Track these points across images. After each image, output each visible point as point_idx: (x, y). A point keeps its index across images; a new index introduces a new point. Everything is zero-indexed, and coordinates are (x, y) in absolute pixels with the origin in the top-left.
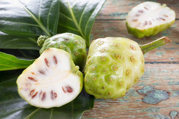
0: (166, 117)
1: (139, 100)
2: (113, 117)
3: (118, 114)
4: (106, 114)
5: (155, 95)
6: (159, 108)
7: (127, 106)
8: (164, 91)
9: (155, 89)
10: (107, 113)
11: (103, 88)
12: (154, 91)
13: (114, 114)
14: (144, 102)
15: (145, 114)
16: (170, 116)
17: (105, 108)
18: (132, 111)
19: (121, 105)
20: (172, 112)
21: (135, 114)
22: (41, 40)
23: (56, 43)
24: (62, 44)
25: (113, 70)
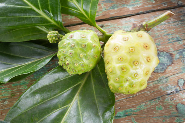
0: (176, 87)
5: (160, 59)
6: (167, 77)
8: (167, 52)
9: (159, 52)
15: (158, 88)
16: (179, 86)
20: (180, 80)
21: (149, 88)
22: (52, 39)
23: (75, 52)
24: (81, 52)
25: (135, 77)
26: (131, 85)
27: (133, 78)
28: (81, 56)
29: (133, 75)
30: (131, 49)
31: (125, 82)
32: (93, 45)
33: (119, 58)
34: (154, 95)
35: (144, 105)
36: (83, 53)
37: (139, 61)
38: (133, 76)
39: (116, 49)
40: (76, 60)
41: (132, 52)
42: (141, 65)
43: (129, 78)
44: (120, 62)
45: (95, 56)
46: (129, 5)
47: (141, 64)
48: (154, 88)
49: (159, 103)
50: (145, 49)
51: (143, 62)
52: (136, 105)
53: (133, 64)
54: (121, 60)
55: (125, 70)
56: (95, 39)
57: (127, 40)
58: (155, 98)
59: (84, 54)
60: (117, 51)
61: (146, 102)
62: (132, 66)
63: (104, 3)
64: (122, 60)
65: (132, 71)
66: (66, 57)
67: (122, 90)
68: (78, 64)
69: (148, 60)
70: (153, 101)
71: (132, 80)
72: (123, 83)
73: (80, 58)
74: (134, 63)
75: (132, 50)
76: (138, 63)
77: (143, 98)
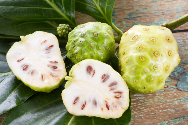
1: (173, 86)
2: (153, 113)
3: (157, 108)
4: (146, 110)
5: (186, 78)
7: (163, 97)
9: (185, 70)
10: (146, 108)
11: (144, 88)
12: (185, 72)
13: (153, 109)
14: (179, 89)
15: (183, 106)
17: (143, 102)
18: (170, 104)
19: (157, 95)
21: (173, 106)
22: (62, 32)
23: (86, 41)
24: (92, 41)
25: (154, 70)
26: (149, 79)
27: (151, 70)
28: (92, 44)
29: (152, 67)
30: (151, 39)
31: (142, 74)
32: (106, 35)
33: (138, 47)
34: (179, 113)
35: (167, 124)
36: (95, 42)
37: (160, 53)
38: (152, 69)
39: (135, 38)
40: (86, 49)
41: (153, 42)
42: (162, 57)
43: (148, 70)
44: (138, 51)
45: (108, 48)
46: (153, 23)
47: (162, 55)
48: (178, 106)
49: (185, 122)
50: (167, 42)
51: (164, 55)
52: (158, 123)
53: (153, 55)
54: (139, 49)
55: (144, 60)
56: (109, 31)
57: (148, 31)
58: (179, 116)
59: (95, 44)
60: (136, 40)
61: (169, 120)
62: (152, 56)
63: (126, 21)
64: (141, 48)
65: (151, 61)
66: (75, 46)
67: (138, 82)
68: (88, 54)
69: (170, 54)
70: (178, 119)
71: (151, 73)
72: (140, 75)
73: (91, 47)
74: (154, 53)
75: (153, 40)
76: (158, 54)
77: (165, 116)
